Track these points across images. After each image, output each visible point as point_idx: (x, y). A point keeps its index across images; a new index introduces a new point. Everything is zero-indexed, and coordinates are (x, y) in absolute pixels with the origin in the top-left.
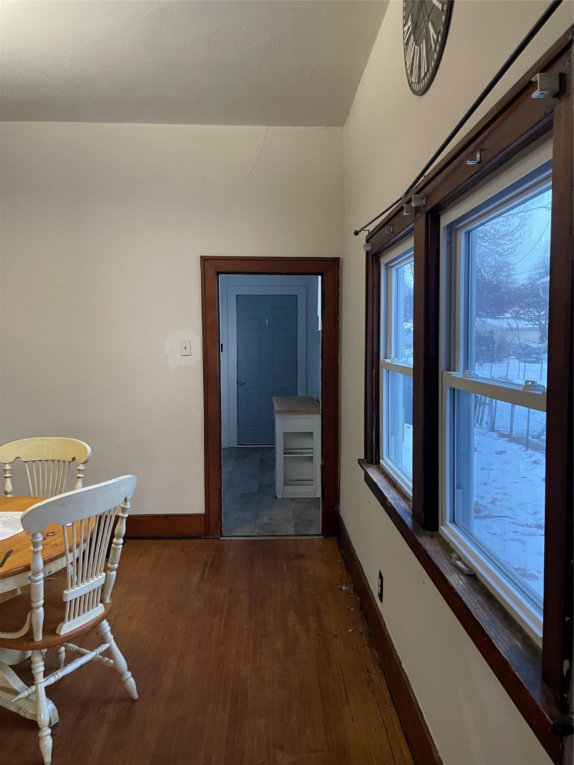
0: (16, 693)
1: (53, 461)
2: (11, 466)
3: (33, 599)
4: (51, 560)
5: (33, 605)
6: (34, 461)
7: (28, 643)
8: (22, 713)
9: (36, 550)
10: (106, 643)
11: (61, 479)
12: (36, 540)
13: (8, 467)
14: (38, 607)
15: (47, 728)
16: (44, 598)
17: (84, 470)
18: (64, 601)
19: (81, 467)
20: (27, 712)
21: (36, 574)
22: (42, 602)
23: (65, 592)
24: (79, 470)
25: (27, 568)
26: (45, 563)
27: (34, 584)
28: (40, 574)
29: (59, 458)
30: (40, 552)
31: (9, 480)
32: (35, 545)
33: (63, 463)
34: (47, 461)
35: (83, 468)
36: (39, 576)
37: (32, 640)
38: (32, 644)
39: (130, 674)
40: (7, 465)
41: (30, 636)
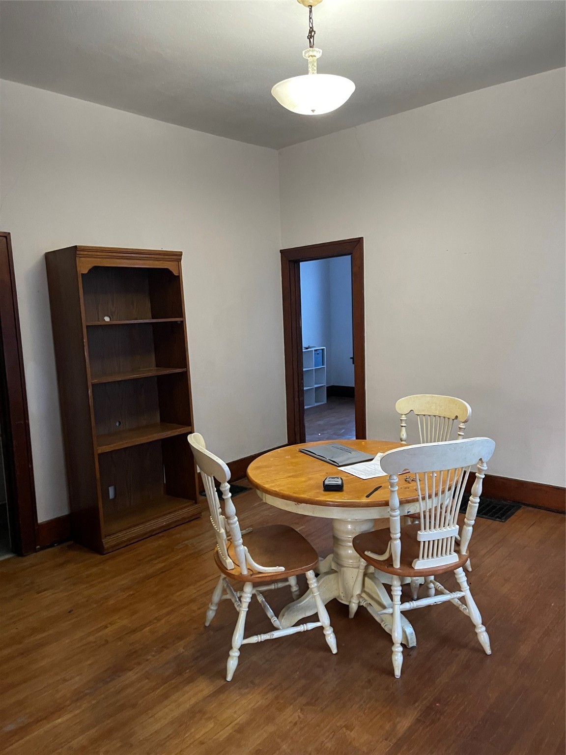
0: (384, 607)
1: (440, 417)
2: (406, 417)
3: (391, 531)
4: (408, 502)
5: (392, 536)
6: (424, 415)
7: (388, 567)
8: (383, 625)
9: (392, 489)
10: (462, 591)
11: (445, 435)
12: (392, 481)
13: (404, 417)
14: (396, 539)
15: (399, 645)
16: (400, 532)
17: (464, 429)
18: (418, 540)
19: (462, 426)
20: (387, 626)
21: (393, 510)
22: (399, 535)
23: (419, 532)
24: (460, 428)
25: (386, 504)
26: (401, 503)
27: (392, 518)
28: (396, 511)
29: (445, 415)
30: (396, 492)
31: (404, 429)
32: (392, 485)
33: (448, 419)
34: (435, 416)
35: (463, 427)
36: (395, 512)
37: (392, 565)
38: (391, 569)
39: (484, 628)
40: (403, 416)
41: (390, 562)
